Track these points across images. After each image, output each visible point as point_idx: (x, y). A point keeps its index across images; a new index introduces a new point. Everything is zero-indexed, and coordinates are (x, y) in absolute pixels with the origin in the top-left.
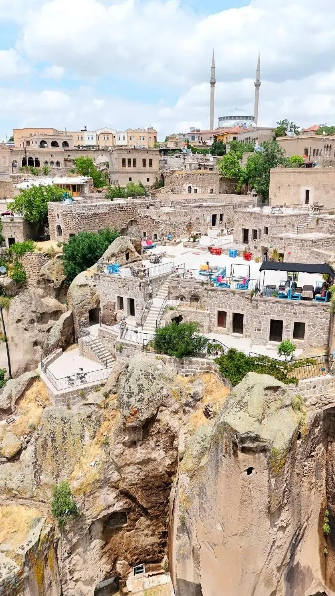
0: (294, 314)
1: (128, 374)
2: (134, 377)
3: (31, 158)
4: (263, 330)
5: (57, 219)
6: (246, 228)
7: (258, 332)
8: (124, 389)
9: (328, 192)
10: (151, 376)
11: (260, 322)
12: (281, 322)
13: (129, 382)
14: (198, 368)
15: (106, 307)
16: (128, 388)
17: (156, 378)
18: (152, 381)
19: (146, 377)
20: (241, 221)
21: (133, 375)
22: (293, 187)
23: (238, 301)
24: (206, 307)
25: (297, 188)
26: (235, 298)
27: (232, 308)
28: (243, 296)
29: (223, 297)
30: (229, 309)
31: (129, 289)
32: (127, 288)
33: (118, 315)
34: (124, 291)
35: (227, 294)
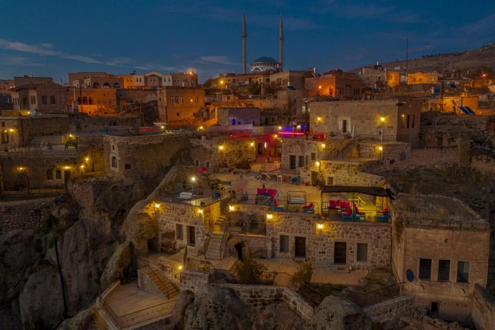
0: (357, 235)
1: (195, 308)
2: (202, 310)
3: (86, 97)
4: (328, 253)
5: (112, 151)
6: (293, 154)
7: (324, 254)
8: (192, 324)
9: (363, 122)
10: (220, 309)
11: (324, 245)
12: (345, 244)
13: (197, 316)
14: (268, 296)
15: (164, 236)
16: (196, 323)
17: (226, 310)
18: (221, 314)
19: (215, 310)
20: (288, 149)
21: (201, 308)
22: (331, 118)
23: (300, 224)
24: (268, 231)
25: (334, 118)
26: (297, 221)
27: (295, 231)
28: (304, 219)
29: (285, 221)
30: (291, 232)
31: (188, 216)
32: (187, 215)
33: (178, 243)
34: (184, 218)
35: (289, 217)
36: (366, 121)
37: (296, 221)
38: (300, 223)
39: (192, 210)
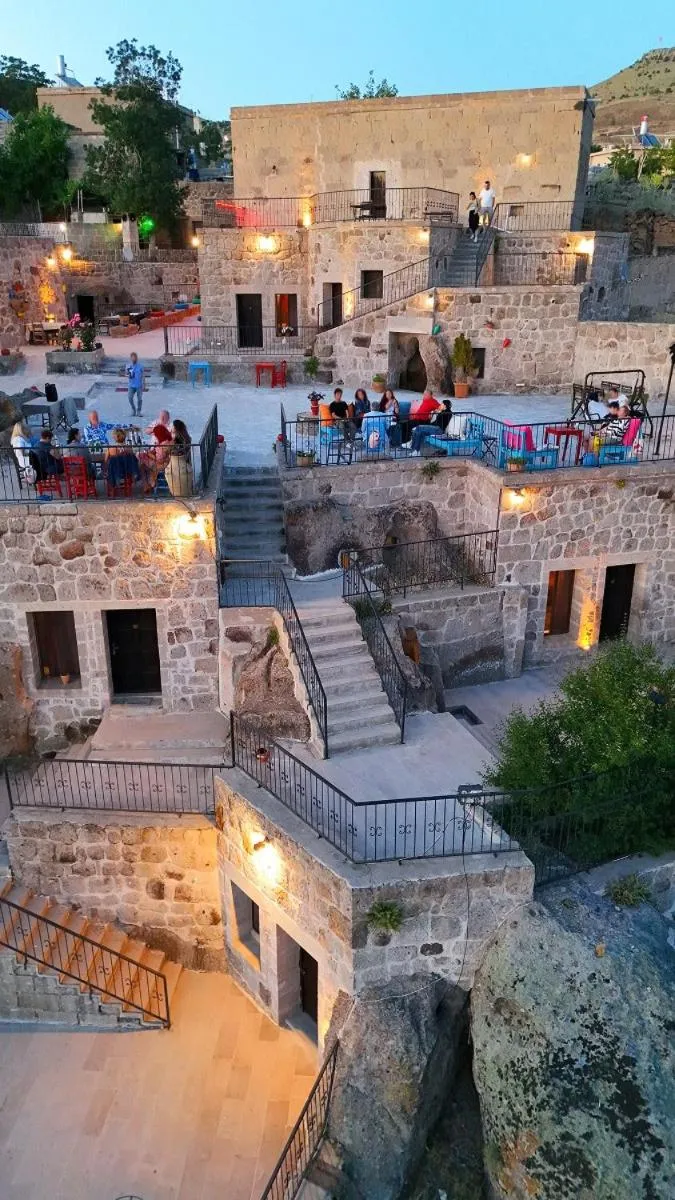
6: (249, 290)
22: (323, 164)
23: (634, 514)
24: (505, 565)
25: (336, 166)
26: (621, 504)
27: (610, 545)
28: (651, 492)
29: (575, 510)
30: (596, 552)
31: (110, 562)
32: (102, 559)
33: (45, 709)
34: (78, 575)
35: (593, 492)
36: (459, 169)
37: (618, 501)
38: (634, 509)
39: (135, 527)
